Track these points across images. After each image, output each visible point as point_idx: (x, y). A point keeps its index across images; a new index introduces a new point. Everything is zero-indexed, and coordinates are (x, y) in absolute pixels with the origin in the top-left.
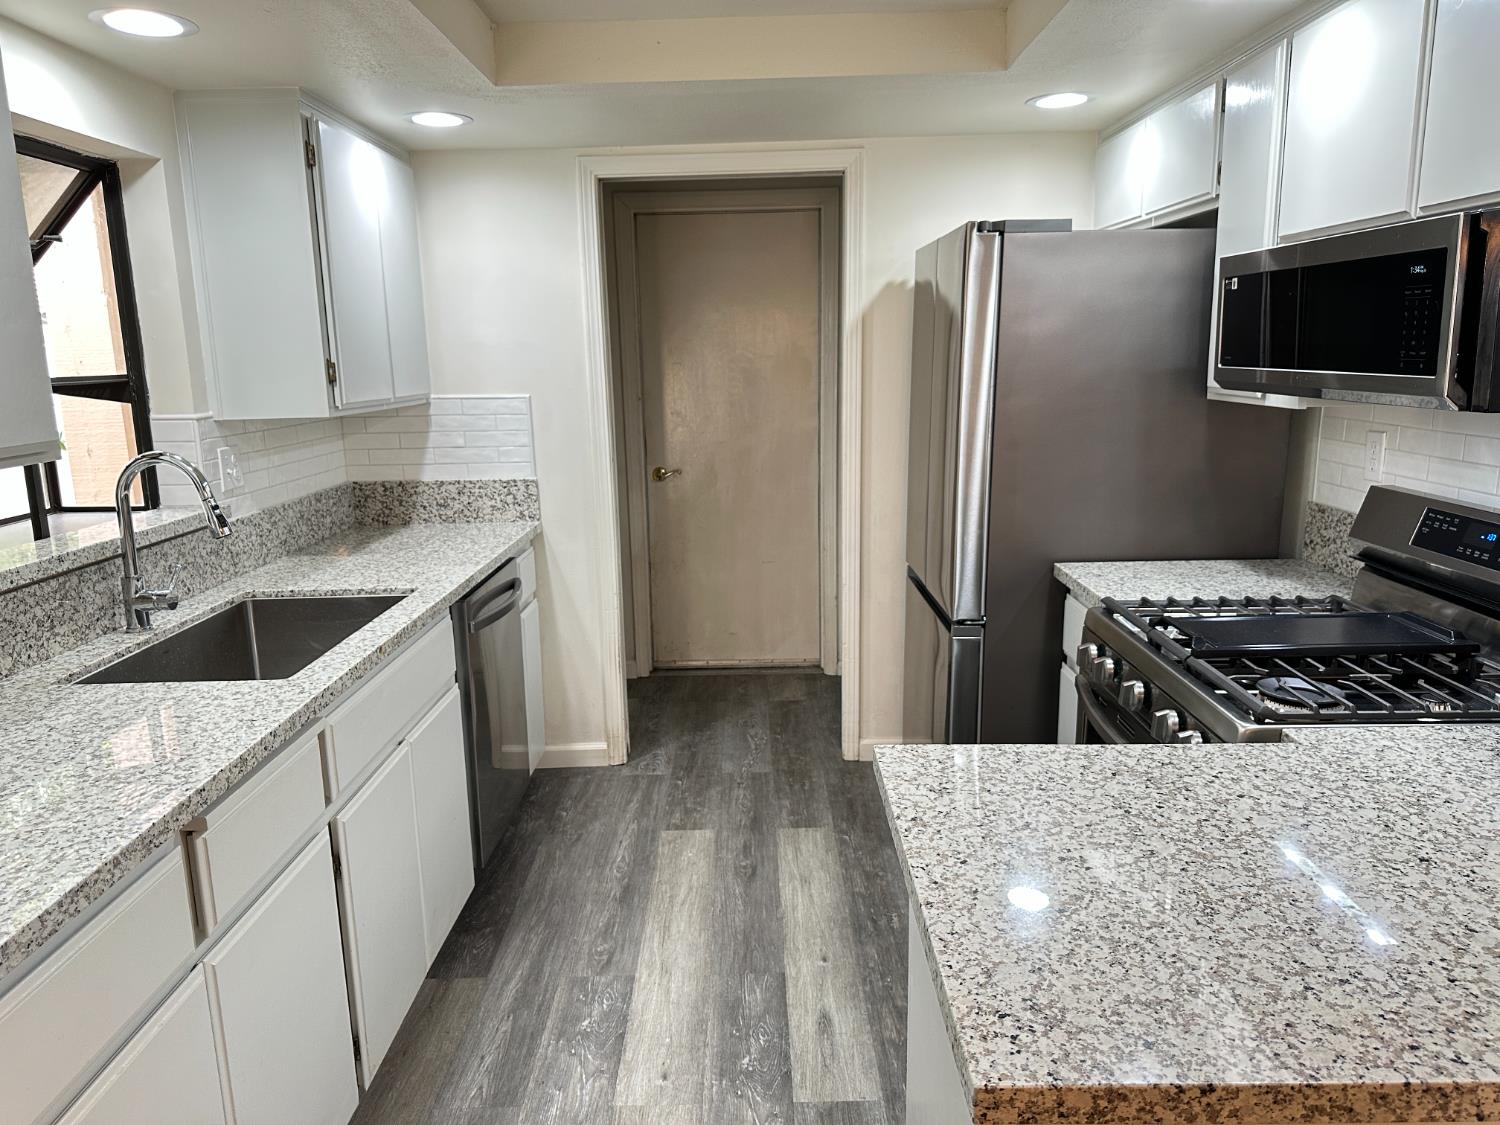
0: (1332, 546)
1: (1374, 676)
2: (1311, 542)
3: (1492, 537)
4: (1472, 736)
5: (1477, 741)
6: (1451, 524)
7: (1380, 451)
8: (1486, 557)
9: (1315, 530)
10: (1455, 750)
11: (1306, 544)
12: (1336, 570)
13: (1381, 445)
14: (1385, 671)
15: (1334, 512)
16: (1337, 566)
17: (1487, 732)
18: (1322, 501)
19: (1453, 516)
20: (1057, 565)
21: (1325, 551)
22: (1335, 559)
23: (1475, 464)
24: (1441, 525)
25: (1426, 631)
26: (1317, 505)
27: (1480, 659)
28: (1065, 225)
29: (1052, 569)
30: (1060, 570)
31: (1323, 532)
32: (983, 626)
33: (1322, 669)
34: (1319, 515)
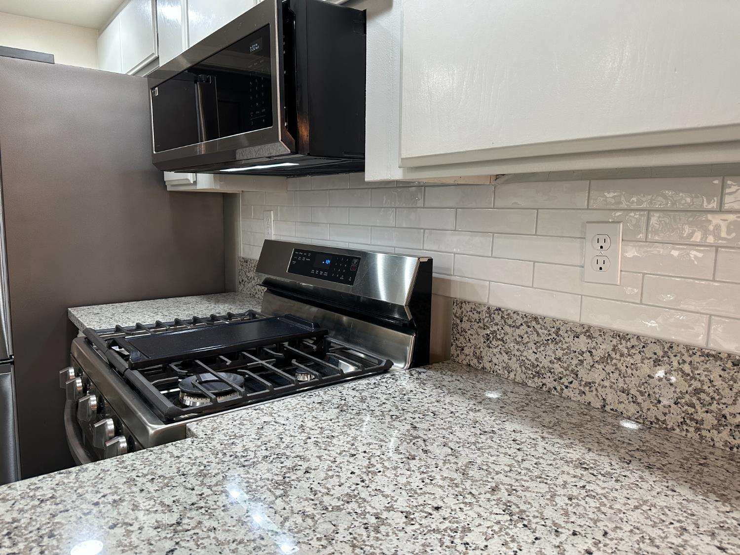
0: (253, 282)
1: (264, 362)
2: (242, 281)
3: (328, 262)
4: (326, 398)
5: (328, 401)
6: (307, 257)
7: (271, 222)
8: (326, 274)
9: (244, 273)
10: (314, 413)
11: (240, 282)
12: (256, 296)
13: (271, 218)
14: (272, 356)
15: (252, 261)
16: (256, 293)
17: (334, 392)
18: (244, 256)
19: (307, 252)
20: (70, 309)
21: (250, 285)
22: (255, 289)
23: (317, 224)
24: (302, 258)
25: (299, 325)
26: (243, 258)
27: (330, 339)
28: (50, 59)
29: (67, 312)
30: (71, 313)
31: (248, 274)
32: (12, 363)
33: (229, 362)
34: (244, 264)
